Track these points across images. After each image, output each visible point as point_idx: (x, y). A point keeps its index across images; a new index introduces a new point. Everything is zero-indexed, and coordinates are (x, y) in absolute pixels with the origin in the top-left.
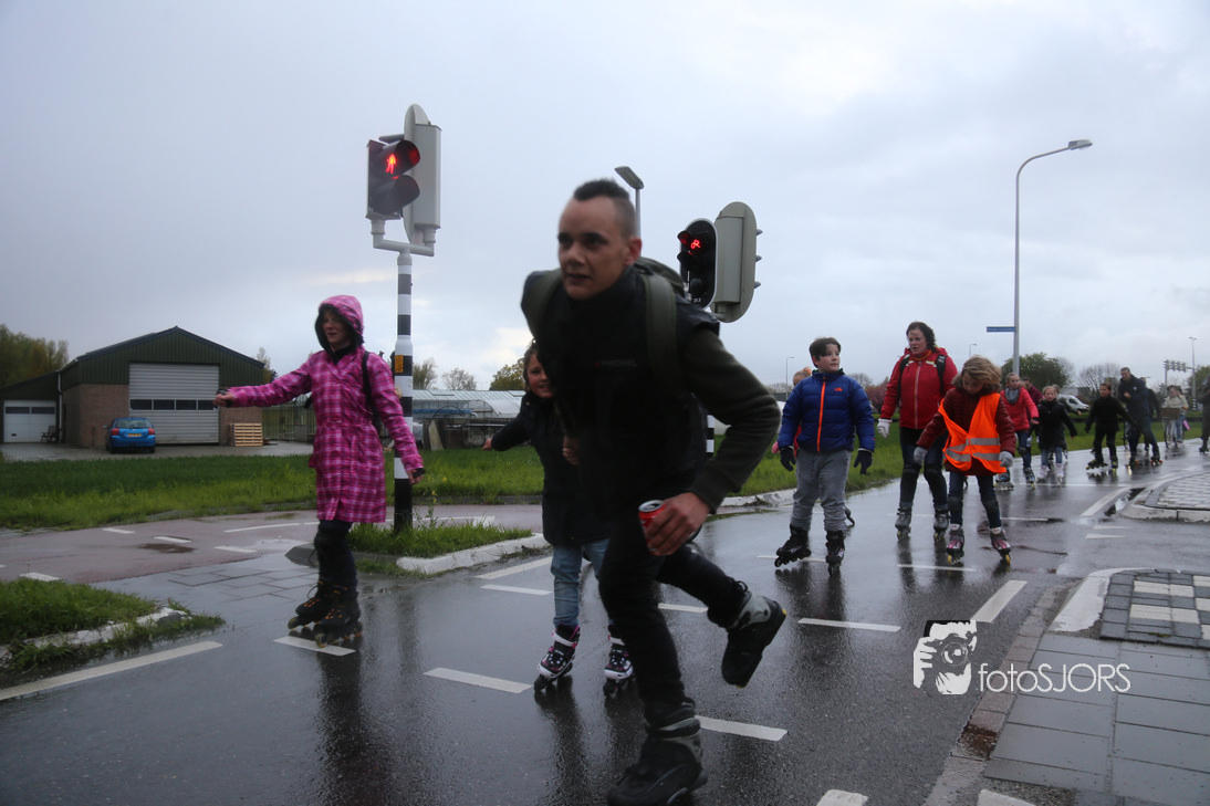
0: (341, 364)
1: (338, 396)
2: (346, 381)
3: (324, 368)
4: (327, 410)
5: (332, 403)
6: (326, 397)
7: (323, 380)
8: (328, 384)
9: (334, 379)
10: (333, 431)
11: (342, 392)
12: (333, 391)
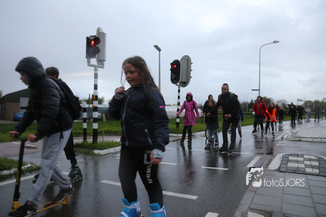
0: (190, 102)
1: (190, 107)
2: (191, 105)
3: (187, 103)
4: (188, 109)
5: (189, 108)
6: (188, 107)
7: (187, 105)
8: (188, 105)
9: (189, 104)
10: (189, 112)
11: (191, 106)
12: (189, 106)
